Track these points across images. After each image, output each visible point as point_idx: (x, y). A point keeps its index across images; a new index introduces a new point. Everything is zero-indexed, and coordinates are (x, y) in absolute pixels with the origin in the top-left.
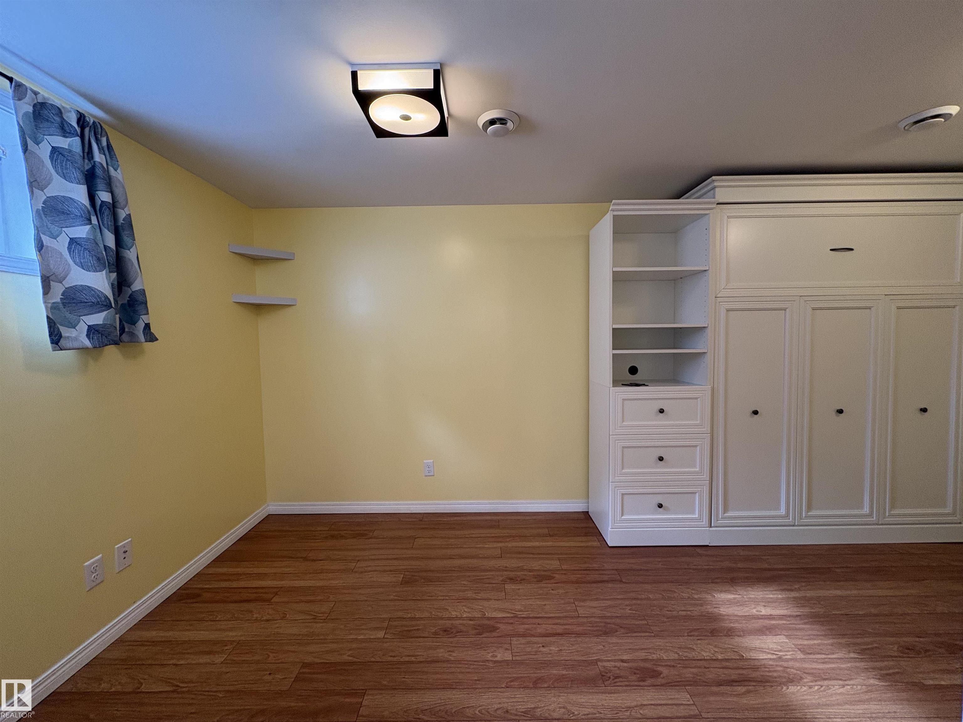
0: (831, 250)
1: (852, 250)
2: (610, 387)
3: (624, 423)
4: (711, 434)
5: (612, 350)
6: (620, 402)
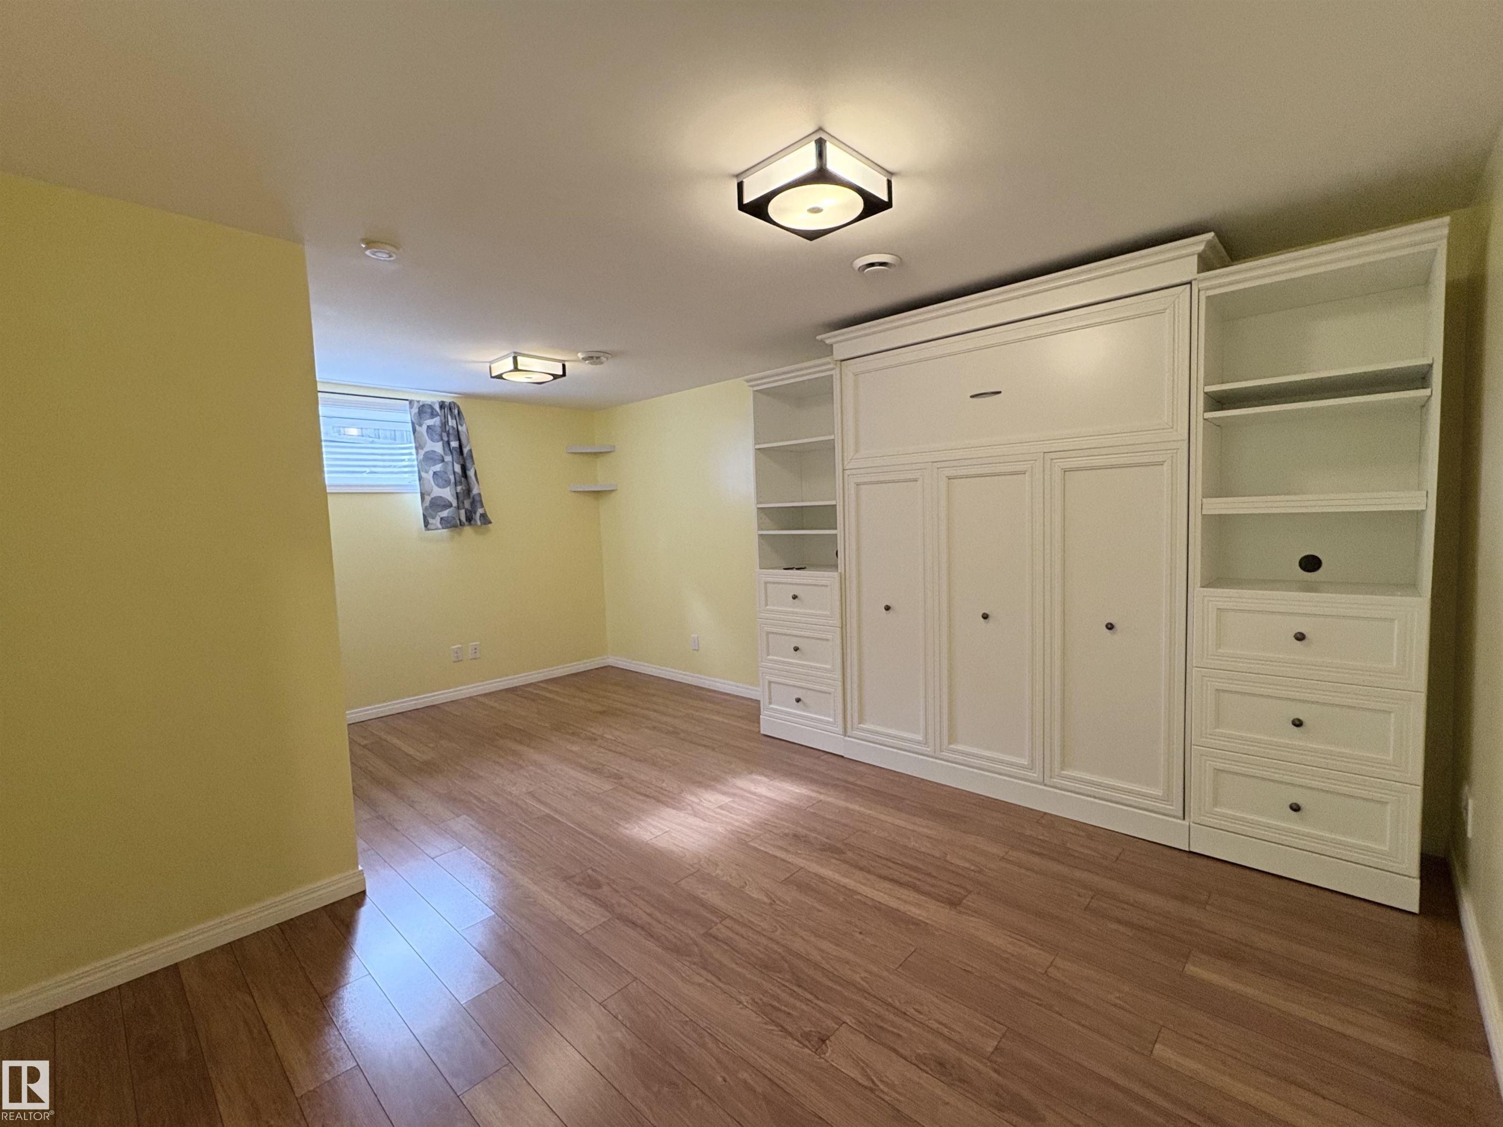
0: (972, 397)
1: (999, 392)
2: (758, 570)
3: (768, 607)
4: (842, 628)
5: (760, 528)
6: (763, 585)
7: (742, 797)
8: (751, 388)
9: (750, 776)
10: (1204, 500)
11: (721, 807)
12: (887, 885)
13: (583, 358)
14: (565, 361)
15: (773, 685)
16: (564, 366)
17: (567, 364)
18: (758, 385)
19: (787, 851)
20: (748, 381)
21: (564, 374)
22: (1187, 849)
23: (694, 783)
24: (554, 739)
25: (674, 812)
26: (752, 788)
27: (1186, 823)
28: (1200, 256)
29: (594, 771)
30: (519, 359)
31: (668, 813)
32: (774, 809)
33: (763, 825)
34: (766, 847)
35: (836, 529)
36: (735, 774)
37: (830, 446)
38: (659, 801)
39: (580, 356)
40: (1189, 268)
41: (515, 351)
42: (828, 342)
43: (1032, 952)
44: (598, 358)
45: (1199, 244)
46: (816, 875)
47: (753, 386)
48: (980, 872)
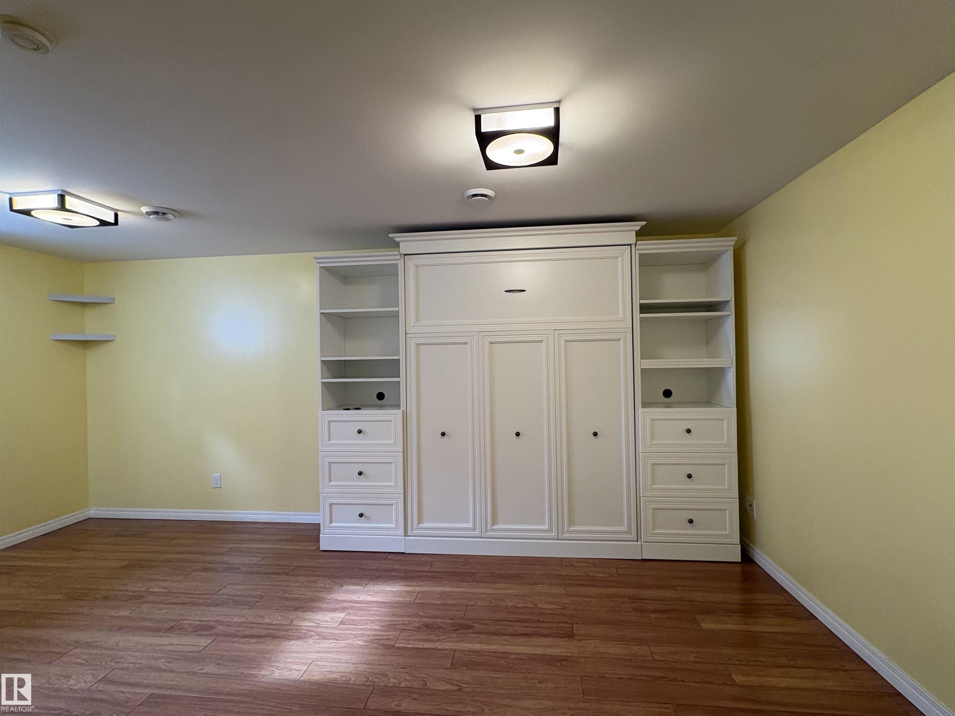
0: (506, 291)
1: (524, 291)
2: (320, 411)
3: (330, 442)
4: (404, 452)
5: (322, 378)
6: (327, 423)
7: (352, 608)
8: (318, 265)
9: (342, 588)
10: (642, 360)
11: (342, 623)
12: (521, 640)
13: (146, 213)
14: (118, 210)
15: (334, 507)
16: (116, 216)
17: (119, 213)
18: (322, 263)
19: (430, 641)
20: (316, 258)
21: (116, 223)
22: (641, 559)
23: (296, 609)
24: (85, 610)
25: (300, 642)
26: (354, 597)
27: (639, 543)
28: (637, 232)
29: (170, 629)
30: (67, 198)
31: (294, 645)
32: (386, 610)
33: (391, 626)
34: (413, 644)
35: (399, 377)
36: (329, 590)
37: (396, 315)
38: (275, 637)
39: (144, 209)
40: (631, 238)
41: (63, 189)
42: (396, 239)
43: (635, 649)
44: (164, 214)
45: (637, 226)
46: (470, 651)
47: (319, 263)
48: (564, 608)
